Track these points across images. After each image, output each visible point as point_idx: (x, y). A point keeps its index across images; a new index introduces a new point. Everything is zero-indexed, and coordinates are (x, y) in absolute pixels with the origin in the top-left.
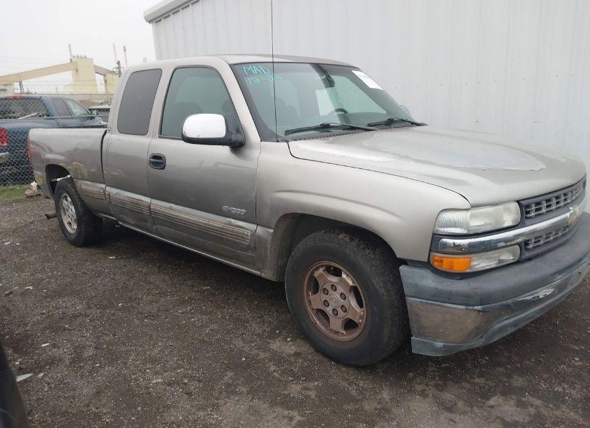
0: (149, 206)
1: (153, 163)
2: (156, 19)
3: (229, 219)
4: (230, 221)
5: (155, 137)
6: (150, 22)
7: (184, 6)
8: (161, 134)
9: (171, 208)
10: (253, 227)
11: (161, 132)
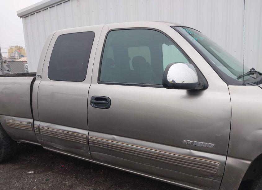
0: (88, 137)
1: (95, 103)
2: (25, 15)
3: (188, 151)
4: (191, 153)
5: (95, 83)
6: (20, 17)
7: (58, 4)
8: (101, 80)
9: (114, 139)
10: (222, 158)
11: (99, 79)
